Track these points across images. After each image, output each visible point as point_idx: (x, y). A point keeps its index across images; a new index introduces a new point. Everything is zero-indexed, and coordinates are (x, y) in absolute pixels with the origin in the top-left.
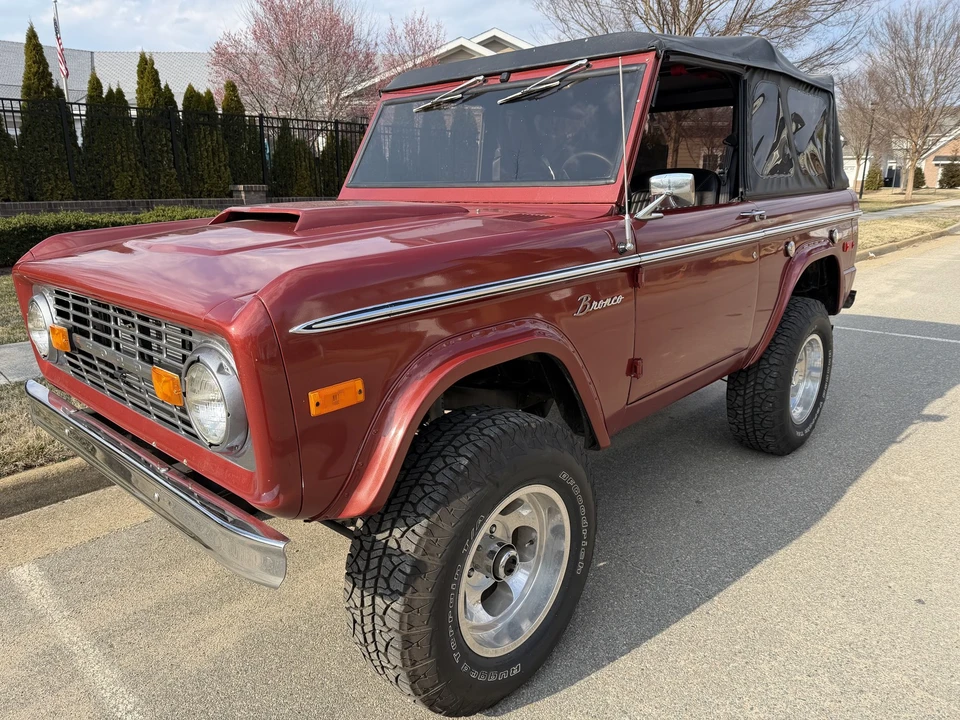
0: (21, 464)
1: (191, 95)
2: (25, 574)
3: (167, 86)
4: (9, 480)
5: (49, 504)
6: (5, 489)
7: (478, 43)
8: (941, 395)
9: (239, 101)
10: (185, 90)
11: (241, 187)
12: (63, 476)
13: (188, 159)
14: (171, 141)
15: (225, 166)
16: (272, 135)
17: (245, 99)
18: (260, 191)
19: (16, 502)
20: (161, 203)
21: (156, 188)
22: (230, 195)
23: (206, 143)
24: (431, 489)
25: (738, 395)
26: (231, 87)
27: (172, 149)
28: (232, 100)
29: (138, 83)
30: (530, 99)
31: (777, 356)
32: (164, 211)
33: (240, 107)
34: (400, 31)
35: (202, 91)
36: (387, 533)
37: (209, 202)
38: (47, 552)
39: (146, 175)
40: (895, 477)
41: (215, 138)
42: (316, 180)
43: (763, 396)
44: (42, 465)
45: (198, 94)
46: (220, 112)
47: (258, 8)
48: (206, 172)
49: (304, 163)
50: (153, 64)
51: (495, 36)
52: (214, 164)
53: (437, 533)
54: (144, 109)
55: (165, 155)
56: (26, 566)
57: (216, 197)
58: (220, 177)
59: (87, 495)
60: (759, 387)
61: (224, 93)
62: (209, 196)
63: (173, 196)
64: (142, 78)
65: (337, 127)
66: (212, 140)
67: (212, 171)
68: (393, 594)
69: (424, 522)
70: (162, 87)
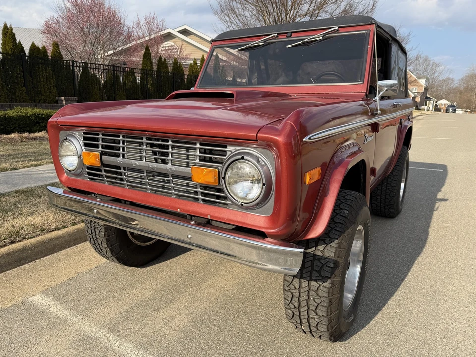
0: (7, 241)
1: (34, 47)
2: (39, 299)
3: (20, 42)
4: (4, 250)
5: (27, 263)
6: (3, 255)
7: (178, 32)
8: (440, 191)
9: (60, 53)
10: (30, 45)
11: (63, 98)
12: (34, 246)
13: (32, 82)
14: (23, 72)
15: (53, 86)
16: (78, 71)
17: (63, 52)
18: (73, 100)
19: (9, 263)
20: (19, 105)
21: (14, 97)
22: (57, 102)
23: (42, 74)
24: (334, 226)
25: (378, 190)
26: (55, 45)
27: (23, 76)
28: (56, 52)
29: (3, 40)
30: (303, 45)
31: (396, 171)
32: (21, 109)
33: (61, 56)
34: (143, 22)
35: (40, 46)
36: (314, 249)
37: (46, 105)
38: (46, 287)
39: (8, 90)
40: (444, 224)
41: (48, 71)
42: (102, 95)
43: (391, 190)
44: (20, 241)
45: (38, 47)
46: (50, 57)
47: (68, 5)
48: (43, 89)
49: (96, 87)
50: (12, 30)
51: (185, 29)
52: (47, 85)
53: (342, 247)
54: (7, 54)
55: (19, 79)
56: (37, 296)
57: (48, 103)
58: (50, 92)
59: (48, 257)
60: (389, 185)
61: (51, 48)
62: (44, 102)
63: (24, 102)
64: (5, 37)
65: (113, 68)
66: (46, 72)
67: (46, 89)
68: (324, 279)
69: (336, 241)
70: (17, 42)
